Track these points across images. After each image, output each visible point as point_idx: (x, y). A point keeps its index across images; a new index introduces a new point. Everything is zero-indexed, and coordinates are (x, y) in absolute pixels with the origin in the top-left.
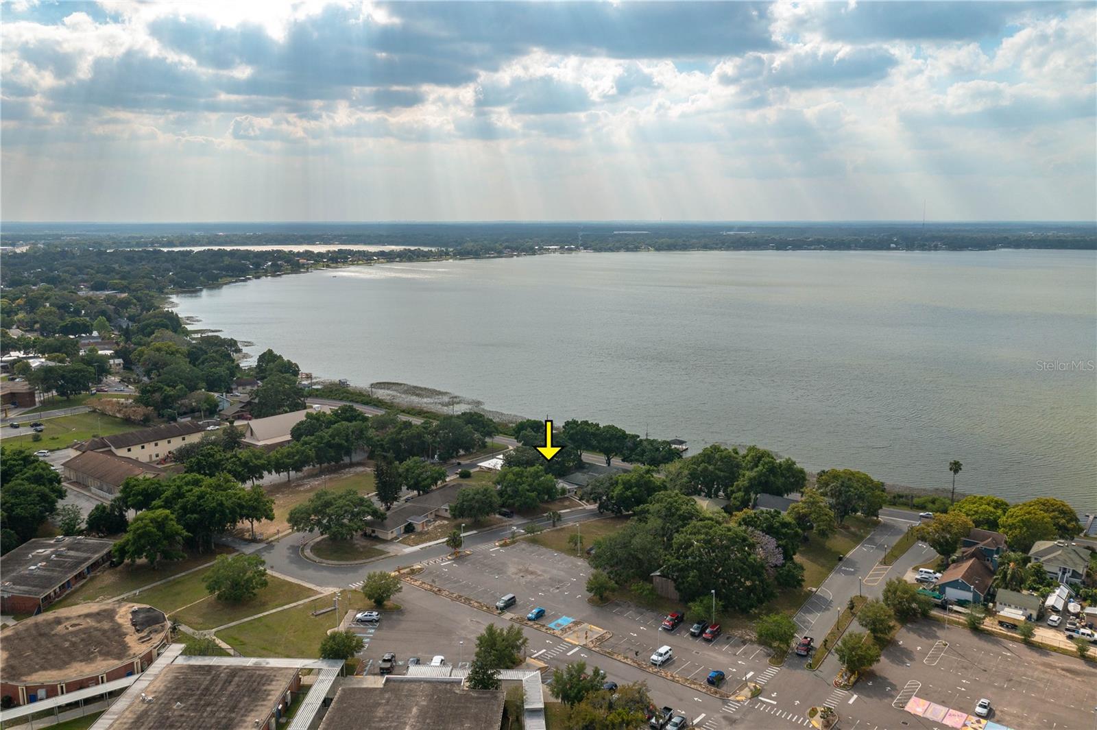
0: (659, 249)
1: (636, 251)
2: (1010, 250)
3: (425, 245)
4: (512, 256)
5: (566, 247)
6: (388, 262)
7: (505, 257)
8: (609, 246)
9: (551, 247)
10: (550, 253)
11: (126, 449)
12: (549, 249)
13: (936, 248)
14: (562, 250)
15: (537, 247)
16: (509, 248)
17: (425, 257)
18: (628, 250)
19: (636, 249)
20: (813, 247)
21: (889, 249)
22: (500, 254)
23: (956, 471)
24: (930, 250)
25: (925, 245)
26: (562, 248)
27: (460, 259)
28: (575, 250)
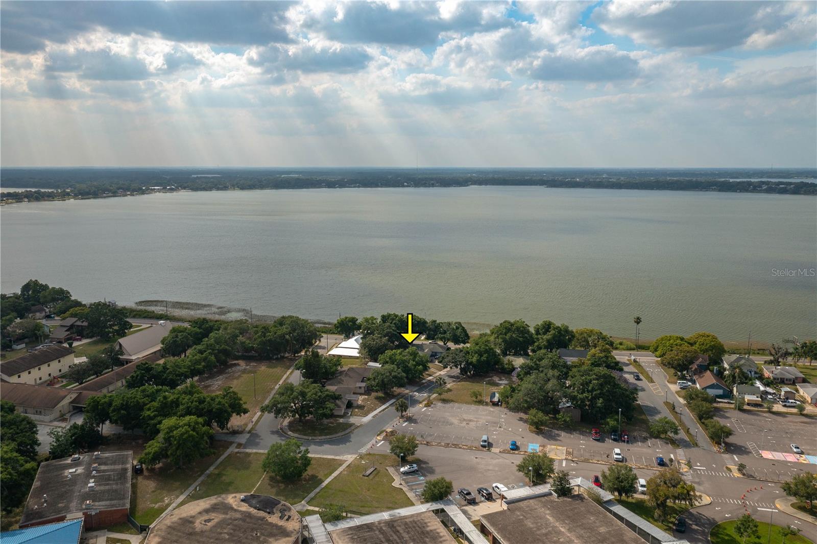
0: (242, 188)
1: (225, 190)
2: (476, 186)
3: (43, 188)
4: (126, 195)
5: (168, 187)
6: (17, 202)
7: (120, 196)
8: (203, 186)
9: (155, 188)
10: (155, 192)
11: (16, 376)
12: (154, 189)
13: (433, 185)
14: (164, 190)
15: (144, 188)
16: (121, 189)
17: (50, 197)
18: (218, 189)
19: (225, 188)
20: (352, 186)
21: (403, 186)
22: (115, 194)
23: (638, 323)
24: (429, 187)
25: (426, 184)
26: (165, 188)
27: (82, 199)
28: (176, 190)
